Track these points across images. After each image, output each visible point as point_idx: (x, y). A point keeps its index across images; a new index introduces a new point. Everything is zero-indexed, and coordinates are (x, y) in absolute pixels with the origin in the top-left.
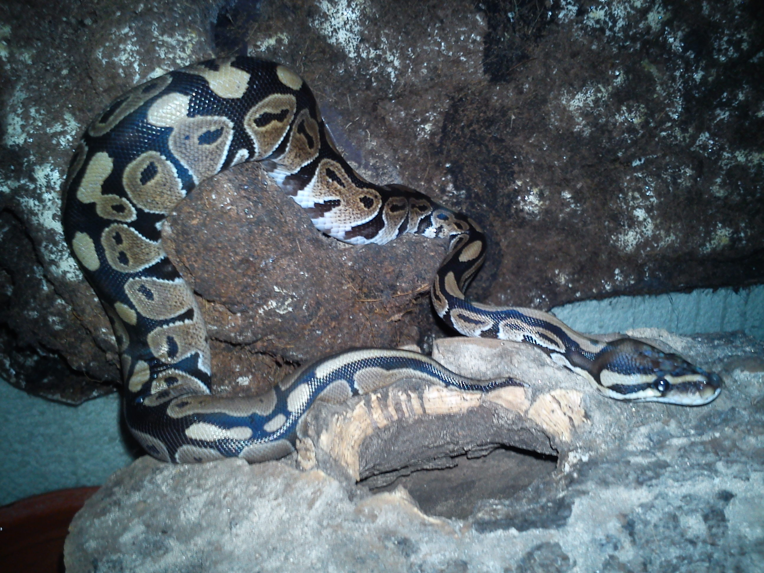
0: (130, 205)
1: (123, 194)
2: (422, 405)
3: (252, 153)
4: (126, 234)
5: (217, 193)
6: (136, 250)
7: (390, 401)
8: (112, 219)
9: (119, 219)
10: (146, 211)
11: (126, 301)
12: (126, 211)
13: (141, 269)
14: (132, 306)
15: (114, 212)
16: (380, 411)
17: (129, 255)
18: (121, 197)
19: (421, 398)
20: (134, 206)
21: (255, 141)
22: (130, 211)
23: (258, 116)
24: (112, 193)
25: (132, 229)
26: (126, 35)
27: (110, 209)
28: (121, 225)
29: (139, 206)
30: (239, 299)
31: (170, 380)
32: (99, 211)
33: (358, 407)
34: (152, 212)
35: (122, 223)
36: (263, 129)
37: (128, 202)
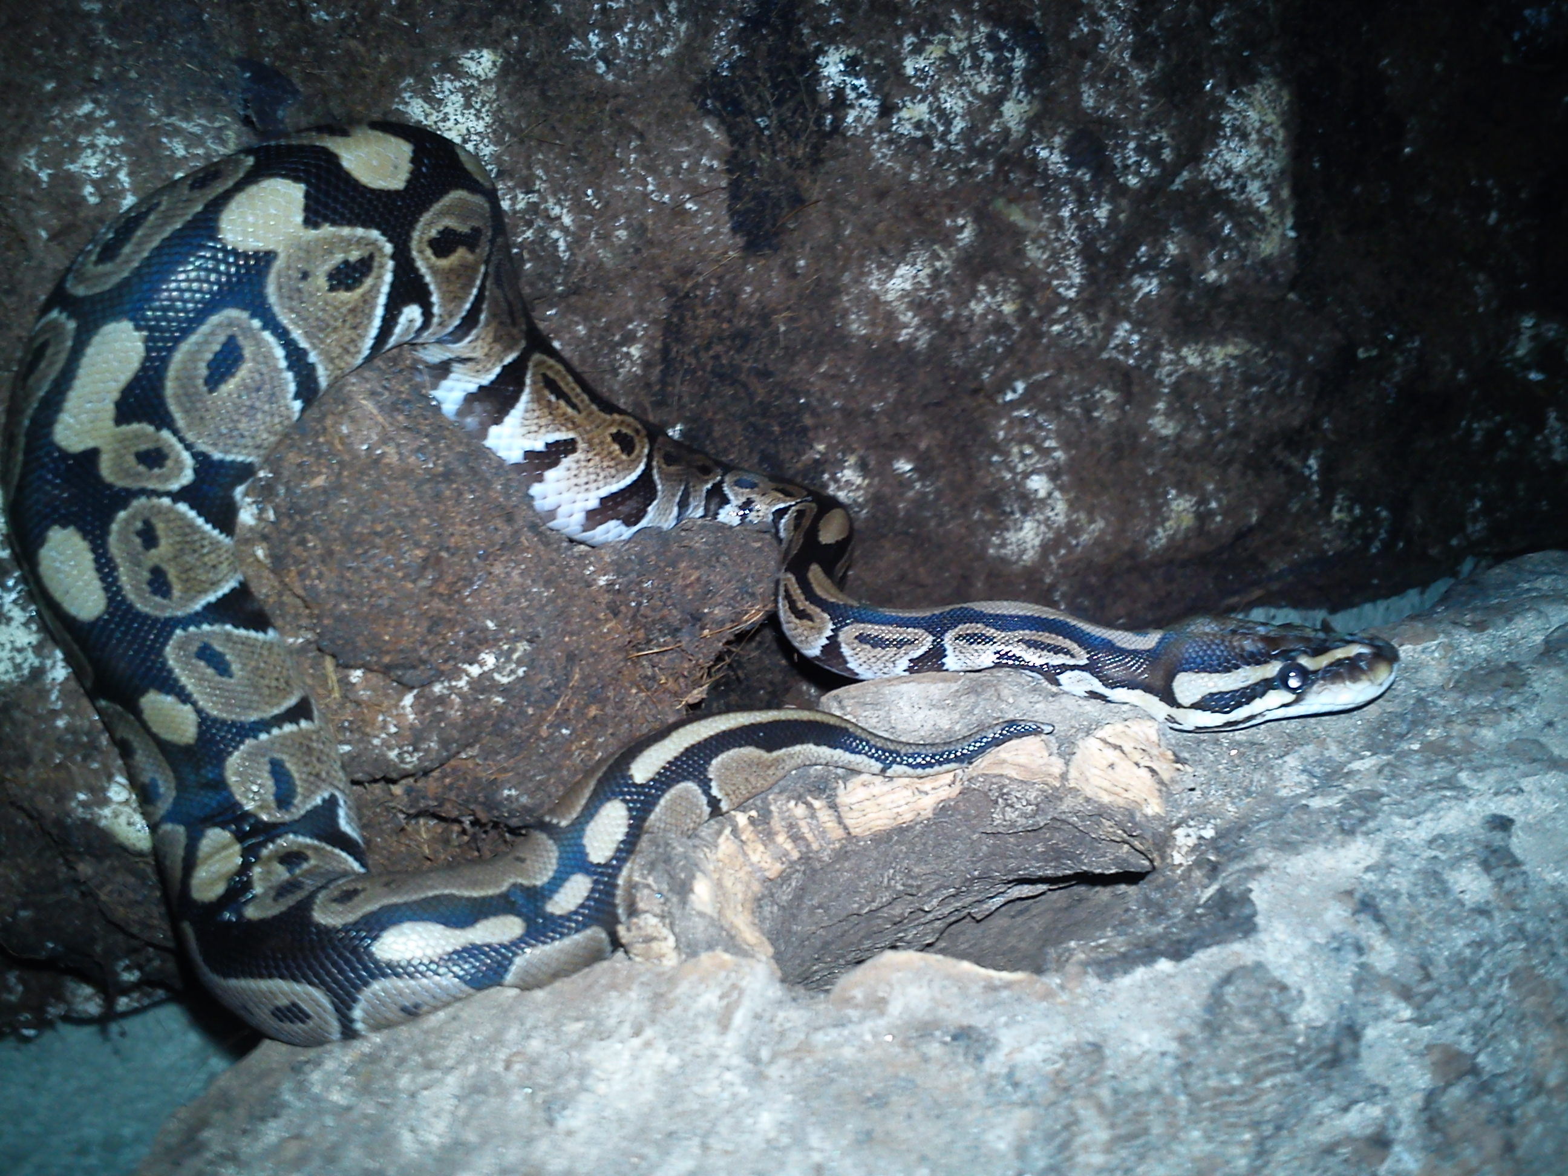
0: (179, 447)
1: (164, 420)
2: (840, 820)
3: (427, 315)
4: (168, 521)
5: (353, 420)
6: (190, 559)
7: (776, 823)
8: (134, 485)
9: (151, 486)
10: (217, 455)
11: (170, 686)
12: (169, 463)
13: (198, 606)
14: (184, 697)
15: (141, 468)
16: (761, 848)
17: (172, 574)
18: (158, 428)
19: (833, 806)
20: (188, 447)
21: (432, 287)
22: (179, 462)
23: (433, 233)
24: (139, 421)
25: (183, 507)
26: (89, 116)
27: (131, 460)
28: (155, 500)
29: (202, 446)
30: (423, 651)
31: (291, 858)
32: (106, 469)
33: (721, 840)
34: (229, 458)
35: (160, 494)
36: (444, 263)
37: (173, 440)
